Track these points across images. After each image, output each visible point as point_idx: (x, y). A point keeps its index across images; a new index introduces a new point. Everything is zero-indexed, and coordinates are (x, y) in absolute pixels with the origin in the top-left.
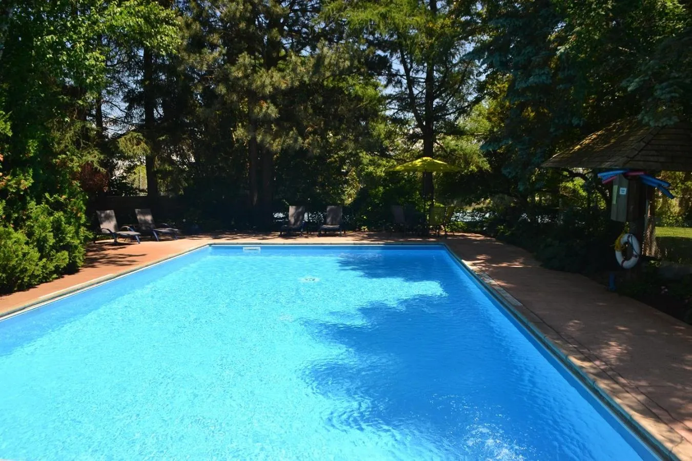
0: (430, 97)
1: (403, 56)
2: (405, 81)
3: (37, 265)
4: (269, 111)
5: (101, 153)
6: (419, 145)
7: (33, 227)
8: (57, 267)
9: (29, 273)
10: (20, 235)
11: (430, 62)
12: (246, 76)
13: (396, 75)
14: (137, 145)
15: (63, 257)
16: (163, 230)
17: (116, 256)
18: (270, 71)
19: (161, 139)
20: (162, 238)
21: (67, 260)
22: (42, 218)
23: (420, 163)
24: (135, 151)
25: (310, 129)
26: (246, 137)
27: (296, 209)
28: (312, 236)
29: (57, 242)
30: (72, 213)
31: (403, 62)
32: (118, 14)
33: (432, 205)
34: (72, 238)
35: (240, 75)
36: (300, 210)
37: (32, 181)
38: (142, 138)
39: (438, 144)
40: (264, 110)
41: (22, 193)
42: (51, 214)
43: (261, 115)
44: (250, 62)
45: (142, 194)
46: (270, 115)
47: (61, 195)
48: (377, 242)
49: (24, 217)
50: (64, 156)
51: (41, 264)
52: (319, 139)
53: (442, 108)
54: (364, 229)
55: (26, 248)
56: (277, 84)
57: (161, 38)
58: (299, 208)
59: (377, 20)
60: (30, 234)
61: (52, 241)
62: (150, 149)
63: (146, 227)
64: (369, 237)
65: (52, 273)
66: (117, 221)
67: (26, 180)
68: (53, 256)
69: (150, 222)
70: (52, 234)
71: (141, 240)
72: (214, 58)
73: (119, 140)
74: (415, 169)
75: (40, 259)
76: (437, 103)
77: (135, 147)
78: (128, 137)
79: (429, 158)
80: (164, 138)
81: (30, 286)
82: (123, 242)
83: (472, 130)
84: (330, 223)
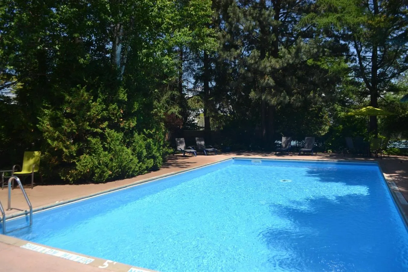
0: (375, 68)
1: (355, 43)
2: (357, 59)
3: (137, 166)
4: (269, 82)
5: (180, 108)
6: (368, 99)
7: (136, 146)
8: (147, 167)
9: (132, 170)
10: (129, 151)
11: (375, 45)
12: (256, 63)
13: (352, 55)
14: (197, 103)
15: (150, 163)
16: (209, 150)
17: (182, 163)
18: (269, 59)
19: (210, 99)
20: (210, 154)
21: (152, 164)
22: (140, 142)
23: (365, 110)
24: (196, 106)
25: (295, 91)
26: (256, 97)
27: (287, 139)
28: (295, 155)
29: (148, 154)
30: (156, 139)
31: (356, 47)
32: (179, 36)
33: (376, 137)
34: (156, 152)
35: (253, 62)
36: (289, 139)
37: (136, 123)
38: (200, 99)
39: (381, 97)
40: (266, 81)
41: (131, 129)
42: (145, 140)
43: (264, 84)
44: (258, 55)
45: (201, 129)
46: (269, 84)
47: (151, 130)
48: (333, 160)
49: (132, 141)
50: (156, 110)
51: (139, 165)
52: (300, 97)
53: (383, 74)
54: (330, 151)
55: (131, 157)
56: (274, 66)
57: (207, 45)
58: (288, 138)
59: (336, 22)
60: (134, 150)
61: (145, 153)
62: (204, 105)
63: (201, 147)
64: (331, 156)
65: (144, 170)
66: (186, 144)
67: (133, 123)
68: (146, 161)
69: (203, 145)
70: (145, 150)
71: (197, 155)
72: (237, 53)
73: (188, 101)
74: (362, 114)
75: (139, 163)
76: (380, 71)
77: (196, 104)
78: (193, 99)
79: (371, 107)
80: (212, 99)
81: (132, 176)
82: (188, 155)
83: (405, 88)
84: (307, 147)
